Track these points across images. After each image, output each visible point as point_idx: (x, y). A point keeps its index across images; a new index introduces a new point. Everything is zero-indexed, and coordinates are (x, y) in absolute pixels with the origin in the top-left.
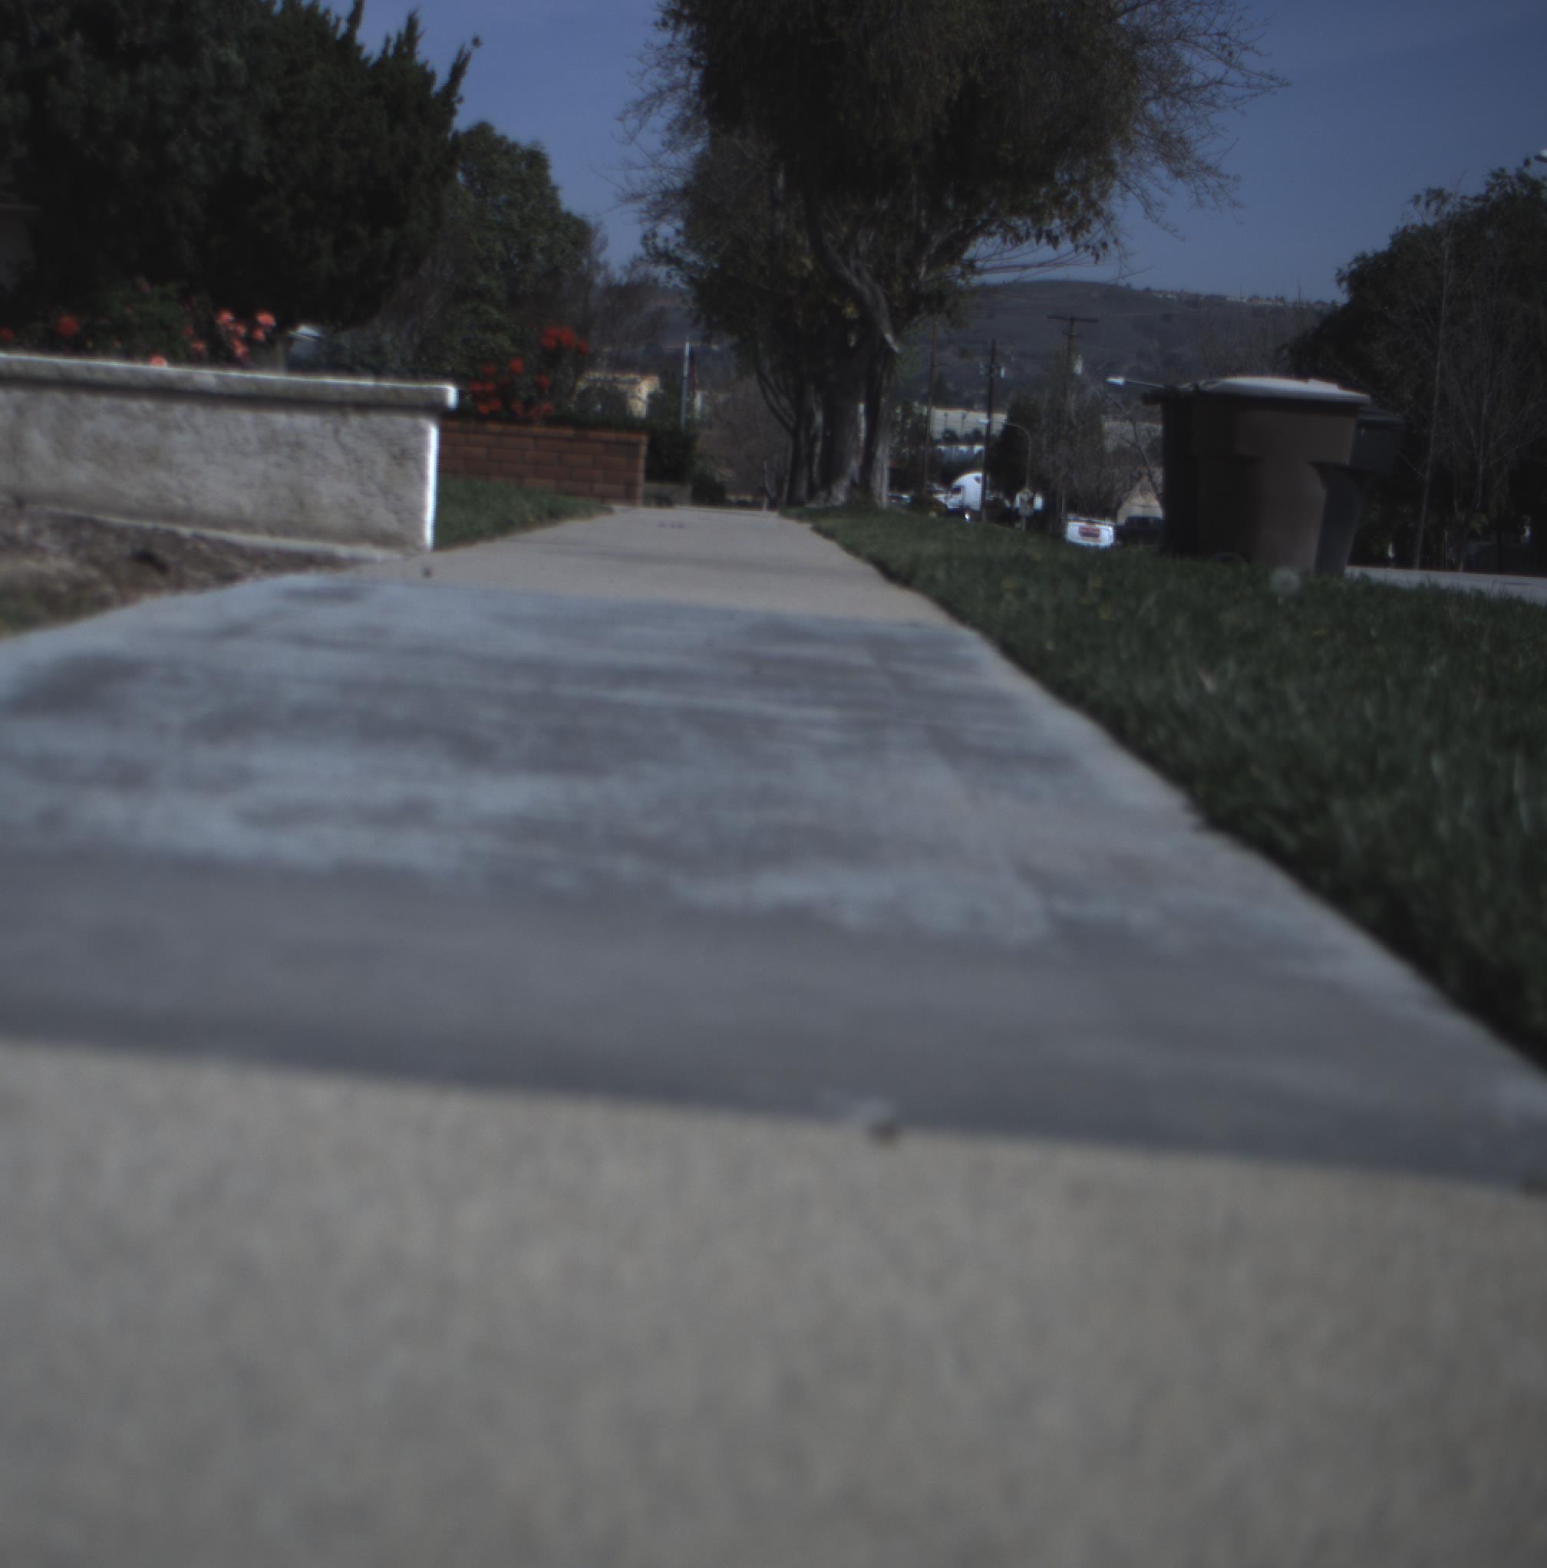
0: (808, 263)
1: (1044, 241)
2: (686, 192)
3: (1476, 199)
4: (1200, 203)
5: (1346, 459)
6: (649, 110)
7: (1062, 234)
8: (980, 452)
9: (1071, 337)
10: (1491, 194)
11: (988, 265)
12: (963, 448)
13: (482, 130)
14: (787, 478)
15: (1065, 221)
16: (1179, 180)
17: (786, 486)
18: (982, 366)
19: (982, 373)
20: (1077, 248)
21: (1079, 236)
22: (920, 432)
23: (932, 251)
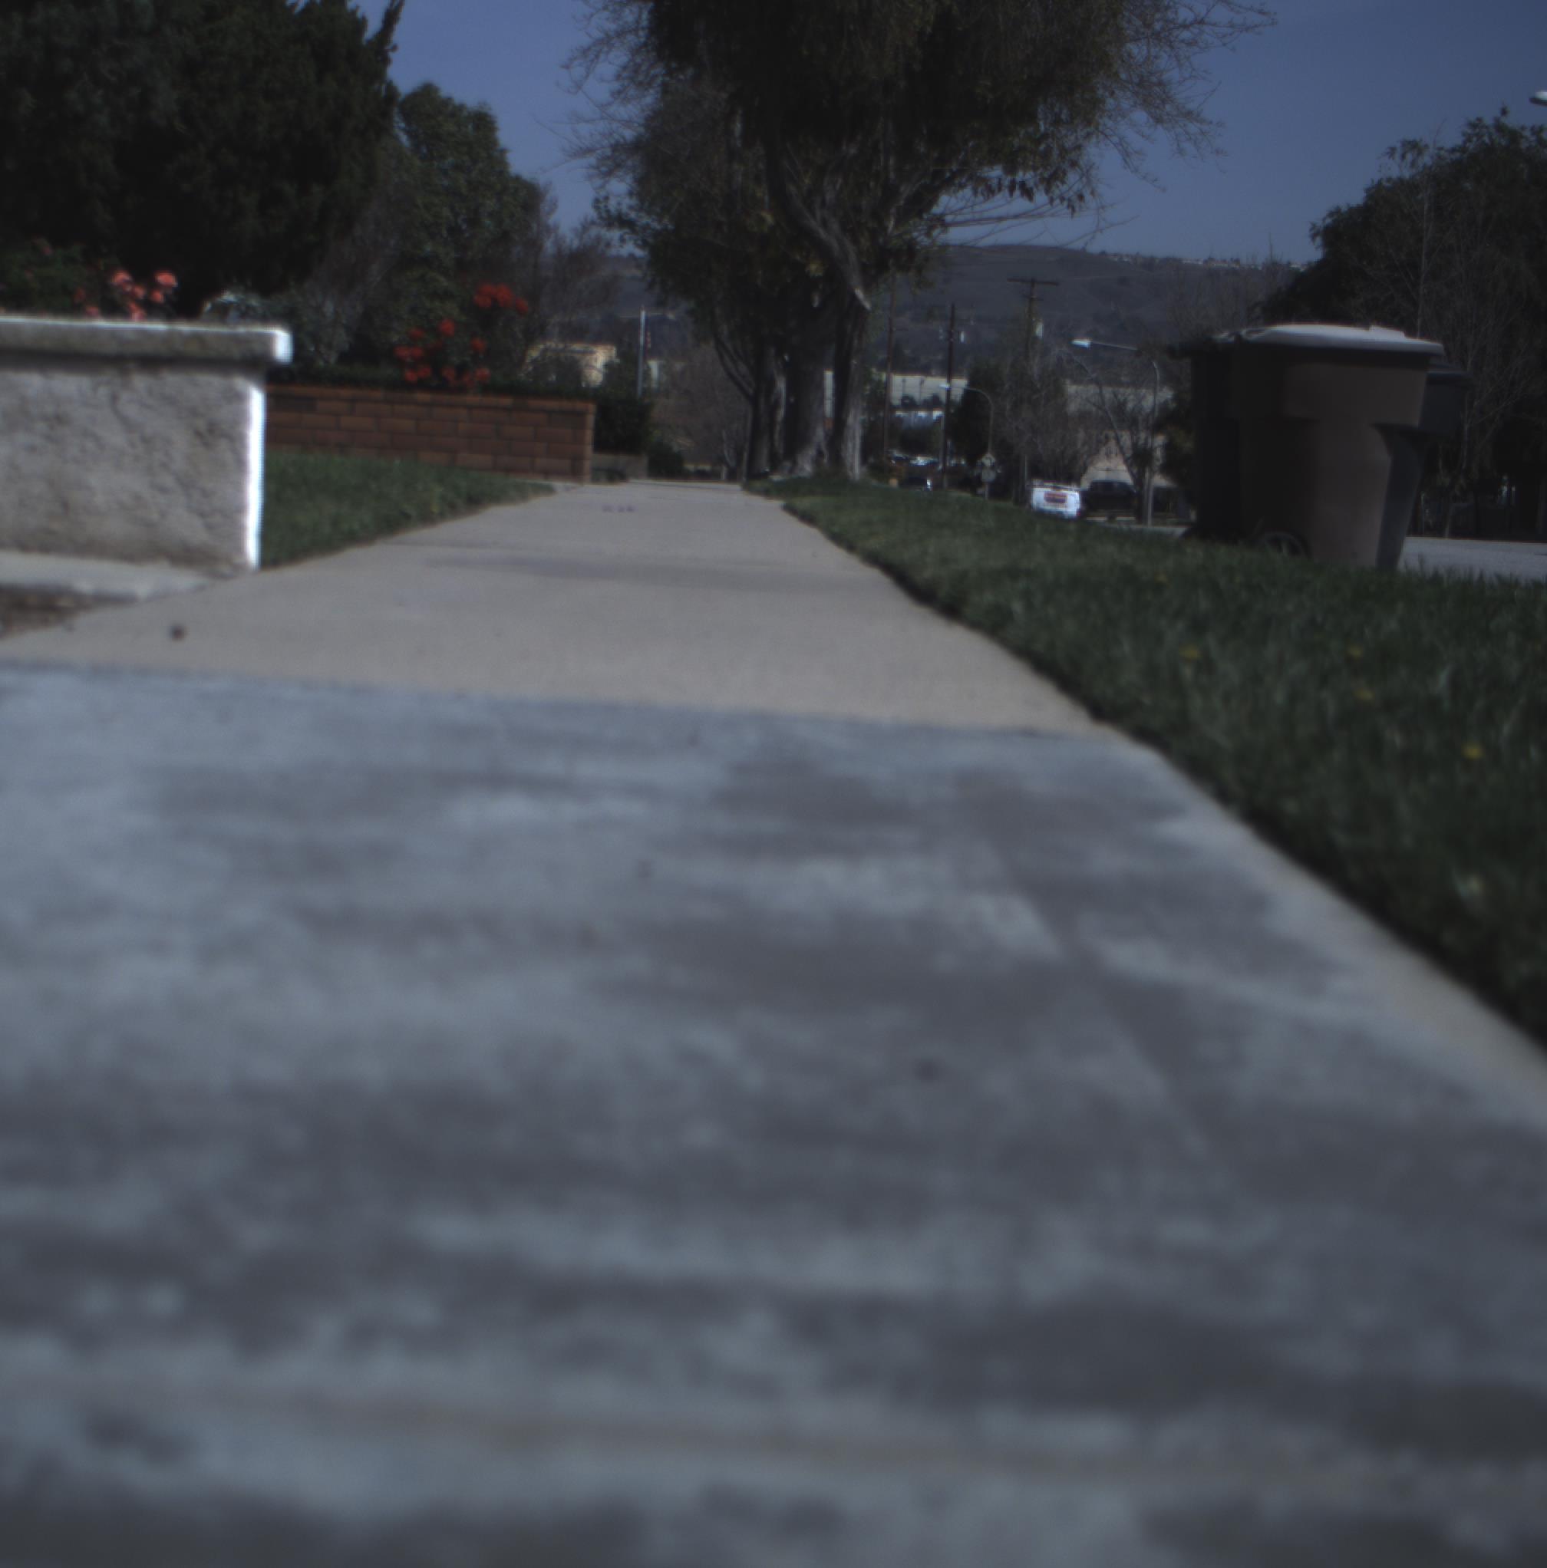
0: (769, 218)
1: (1017, 192)
2: (636, 147)
3: (1453, 150)
4: (1181, 151)
5: (1415, 422)
6: (597, 57)
7: (1036, 185)
8: (939, 418)
9: (1031, 300)
10: (1468, 144)
11: (960, 218)
12: (922, 414)
13: (427, 92)
14: (747, 446)
15: (1039, 172)
16: (1159, 127)
17: (746, 456)
18: (941, 331)
19: (941, 337)
20: (1052, 200)
21: (1054, 188)
22: (879, 399)
23: (902, 203)
